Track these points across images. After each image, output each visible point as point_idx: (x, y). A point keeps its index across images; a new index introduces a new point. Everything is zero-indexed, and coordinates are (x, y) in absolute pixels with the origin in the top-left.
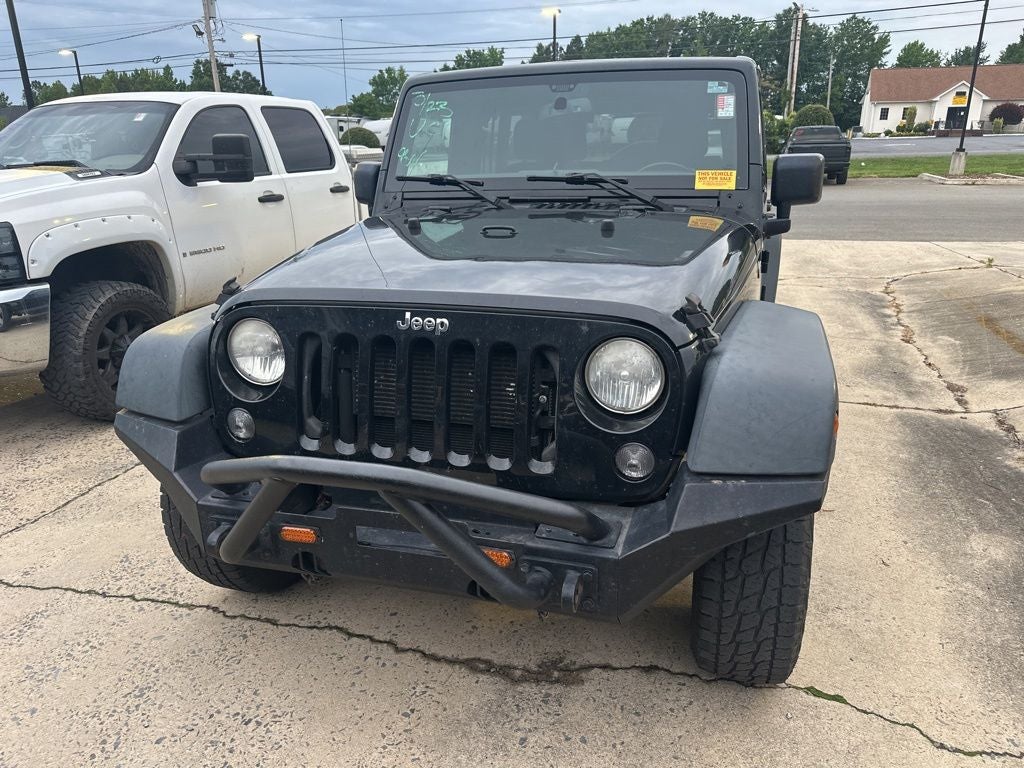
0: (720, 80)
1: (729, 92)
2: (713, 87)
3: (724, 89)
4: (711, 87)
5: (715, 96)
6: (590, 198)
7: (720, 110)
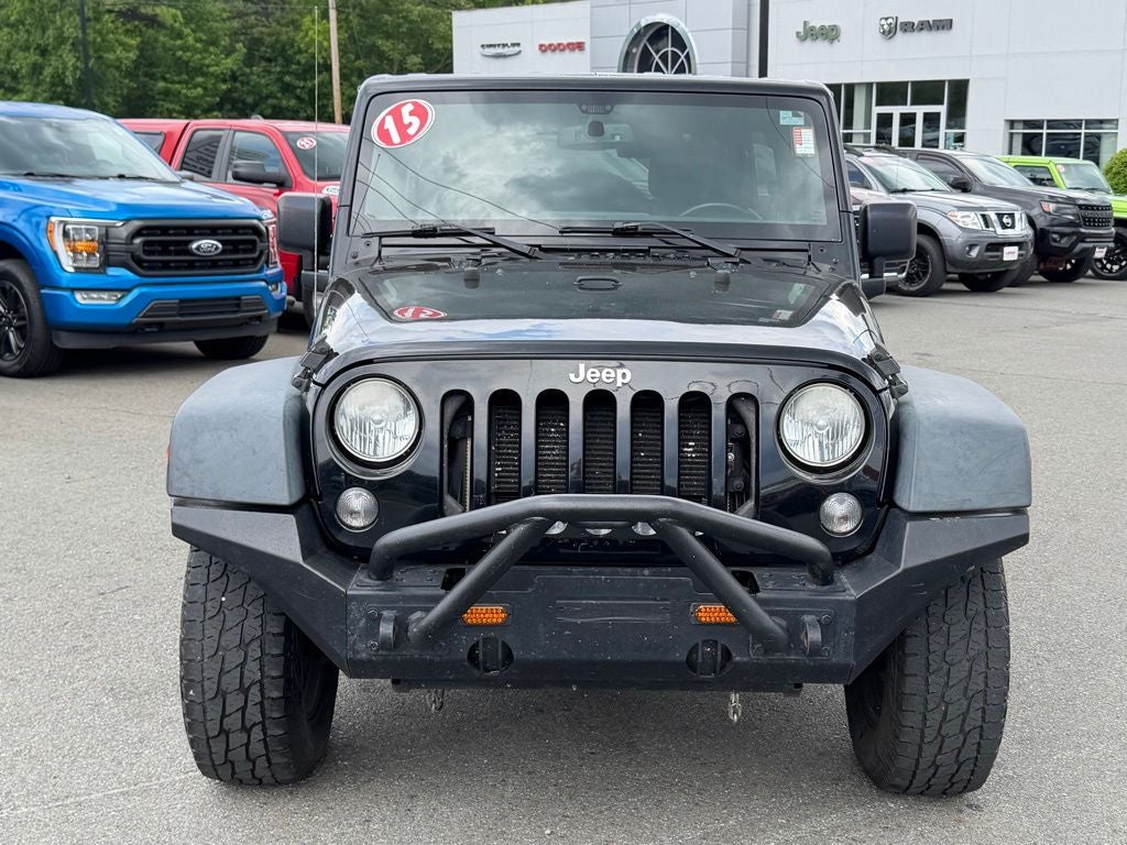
0: (795, 110)
1: (806, 125)
2: (786, 118)
3: (801, 121)
4: (784, 118)
5: (789, 128)
6: (650, 247)
7: (798, 146)
